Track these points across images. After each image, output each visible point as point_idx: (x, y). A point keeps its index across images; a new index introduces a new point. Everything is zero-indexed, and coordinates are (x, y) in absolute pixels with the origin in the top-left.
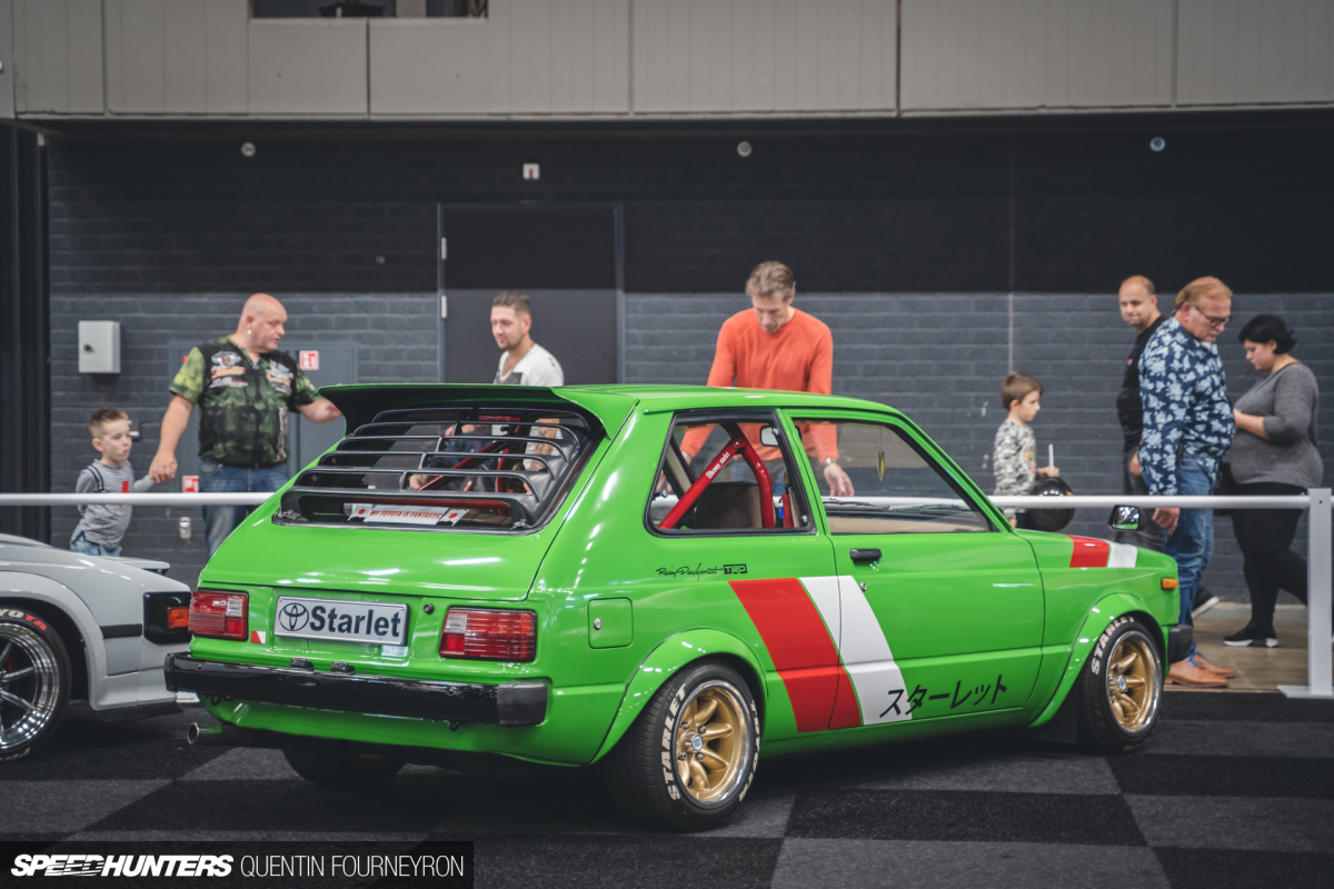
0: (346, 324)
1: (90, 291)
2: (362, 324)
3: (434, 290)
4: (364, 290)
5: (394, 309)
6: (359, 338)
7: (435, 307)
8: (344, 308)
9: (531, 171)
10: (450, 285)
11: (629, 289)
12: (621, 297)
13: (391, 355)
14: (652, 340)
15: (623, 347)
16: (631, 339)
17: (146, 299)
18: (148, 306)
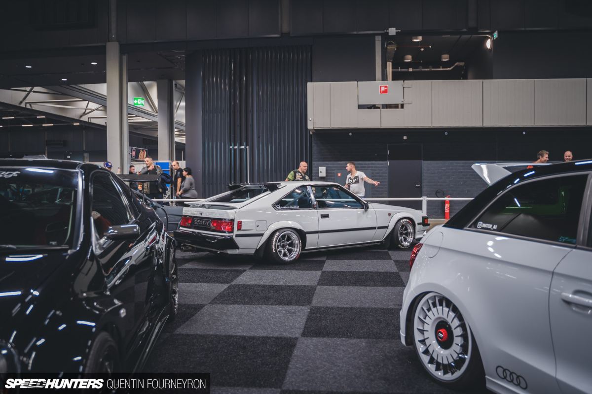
0: (369, 167)
1: (320, 161)
2: (372, 167)
3: (386, 160)
4: (372, 160)
5: (378, 164)
6: (371, 169)
7: (386, 164)
8: (369, 164)
9: (405, 138)
10: (389, 159)
11: (424, 160)
12: (423, 162)
13: (378, 173)
14: (428, 170)
15: (423, 171)
16: (424, 170)
17: (331, 163)
18: (330, 164)
